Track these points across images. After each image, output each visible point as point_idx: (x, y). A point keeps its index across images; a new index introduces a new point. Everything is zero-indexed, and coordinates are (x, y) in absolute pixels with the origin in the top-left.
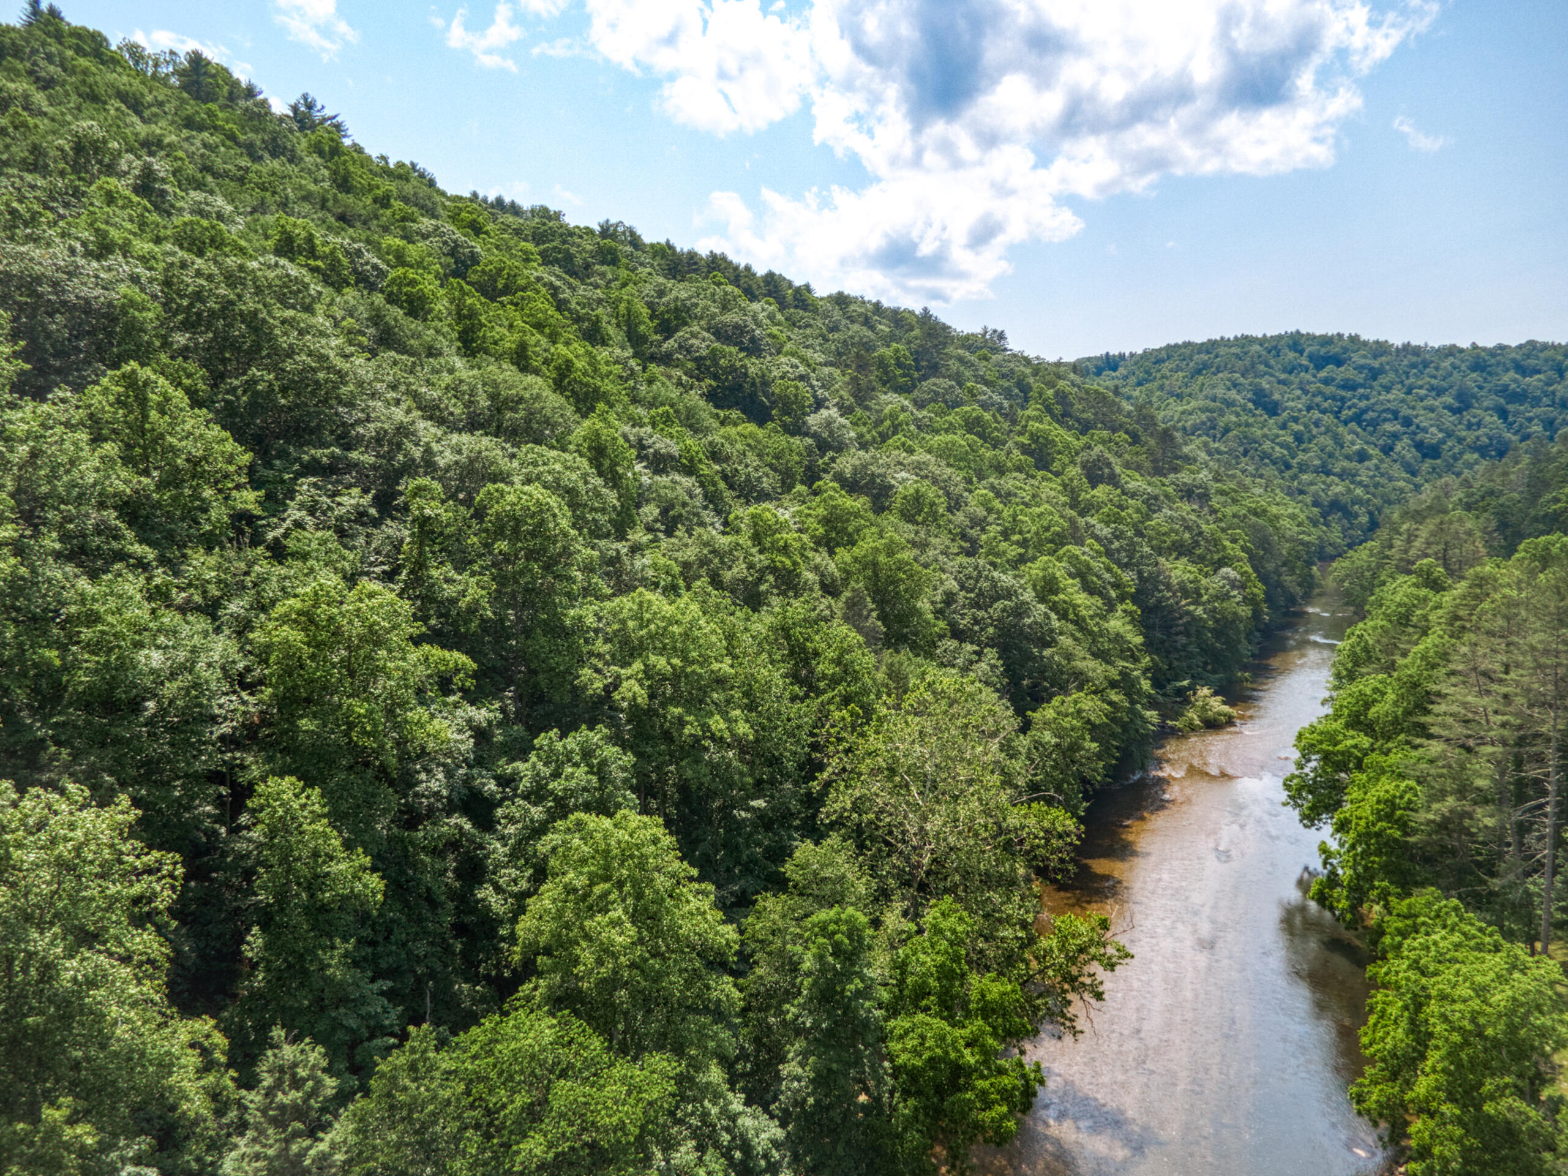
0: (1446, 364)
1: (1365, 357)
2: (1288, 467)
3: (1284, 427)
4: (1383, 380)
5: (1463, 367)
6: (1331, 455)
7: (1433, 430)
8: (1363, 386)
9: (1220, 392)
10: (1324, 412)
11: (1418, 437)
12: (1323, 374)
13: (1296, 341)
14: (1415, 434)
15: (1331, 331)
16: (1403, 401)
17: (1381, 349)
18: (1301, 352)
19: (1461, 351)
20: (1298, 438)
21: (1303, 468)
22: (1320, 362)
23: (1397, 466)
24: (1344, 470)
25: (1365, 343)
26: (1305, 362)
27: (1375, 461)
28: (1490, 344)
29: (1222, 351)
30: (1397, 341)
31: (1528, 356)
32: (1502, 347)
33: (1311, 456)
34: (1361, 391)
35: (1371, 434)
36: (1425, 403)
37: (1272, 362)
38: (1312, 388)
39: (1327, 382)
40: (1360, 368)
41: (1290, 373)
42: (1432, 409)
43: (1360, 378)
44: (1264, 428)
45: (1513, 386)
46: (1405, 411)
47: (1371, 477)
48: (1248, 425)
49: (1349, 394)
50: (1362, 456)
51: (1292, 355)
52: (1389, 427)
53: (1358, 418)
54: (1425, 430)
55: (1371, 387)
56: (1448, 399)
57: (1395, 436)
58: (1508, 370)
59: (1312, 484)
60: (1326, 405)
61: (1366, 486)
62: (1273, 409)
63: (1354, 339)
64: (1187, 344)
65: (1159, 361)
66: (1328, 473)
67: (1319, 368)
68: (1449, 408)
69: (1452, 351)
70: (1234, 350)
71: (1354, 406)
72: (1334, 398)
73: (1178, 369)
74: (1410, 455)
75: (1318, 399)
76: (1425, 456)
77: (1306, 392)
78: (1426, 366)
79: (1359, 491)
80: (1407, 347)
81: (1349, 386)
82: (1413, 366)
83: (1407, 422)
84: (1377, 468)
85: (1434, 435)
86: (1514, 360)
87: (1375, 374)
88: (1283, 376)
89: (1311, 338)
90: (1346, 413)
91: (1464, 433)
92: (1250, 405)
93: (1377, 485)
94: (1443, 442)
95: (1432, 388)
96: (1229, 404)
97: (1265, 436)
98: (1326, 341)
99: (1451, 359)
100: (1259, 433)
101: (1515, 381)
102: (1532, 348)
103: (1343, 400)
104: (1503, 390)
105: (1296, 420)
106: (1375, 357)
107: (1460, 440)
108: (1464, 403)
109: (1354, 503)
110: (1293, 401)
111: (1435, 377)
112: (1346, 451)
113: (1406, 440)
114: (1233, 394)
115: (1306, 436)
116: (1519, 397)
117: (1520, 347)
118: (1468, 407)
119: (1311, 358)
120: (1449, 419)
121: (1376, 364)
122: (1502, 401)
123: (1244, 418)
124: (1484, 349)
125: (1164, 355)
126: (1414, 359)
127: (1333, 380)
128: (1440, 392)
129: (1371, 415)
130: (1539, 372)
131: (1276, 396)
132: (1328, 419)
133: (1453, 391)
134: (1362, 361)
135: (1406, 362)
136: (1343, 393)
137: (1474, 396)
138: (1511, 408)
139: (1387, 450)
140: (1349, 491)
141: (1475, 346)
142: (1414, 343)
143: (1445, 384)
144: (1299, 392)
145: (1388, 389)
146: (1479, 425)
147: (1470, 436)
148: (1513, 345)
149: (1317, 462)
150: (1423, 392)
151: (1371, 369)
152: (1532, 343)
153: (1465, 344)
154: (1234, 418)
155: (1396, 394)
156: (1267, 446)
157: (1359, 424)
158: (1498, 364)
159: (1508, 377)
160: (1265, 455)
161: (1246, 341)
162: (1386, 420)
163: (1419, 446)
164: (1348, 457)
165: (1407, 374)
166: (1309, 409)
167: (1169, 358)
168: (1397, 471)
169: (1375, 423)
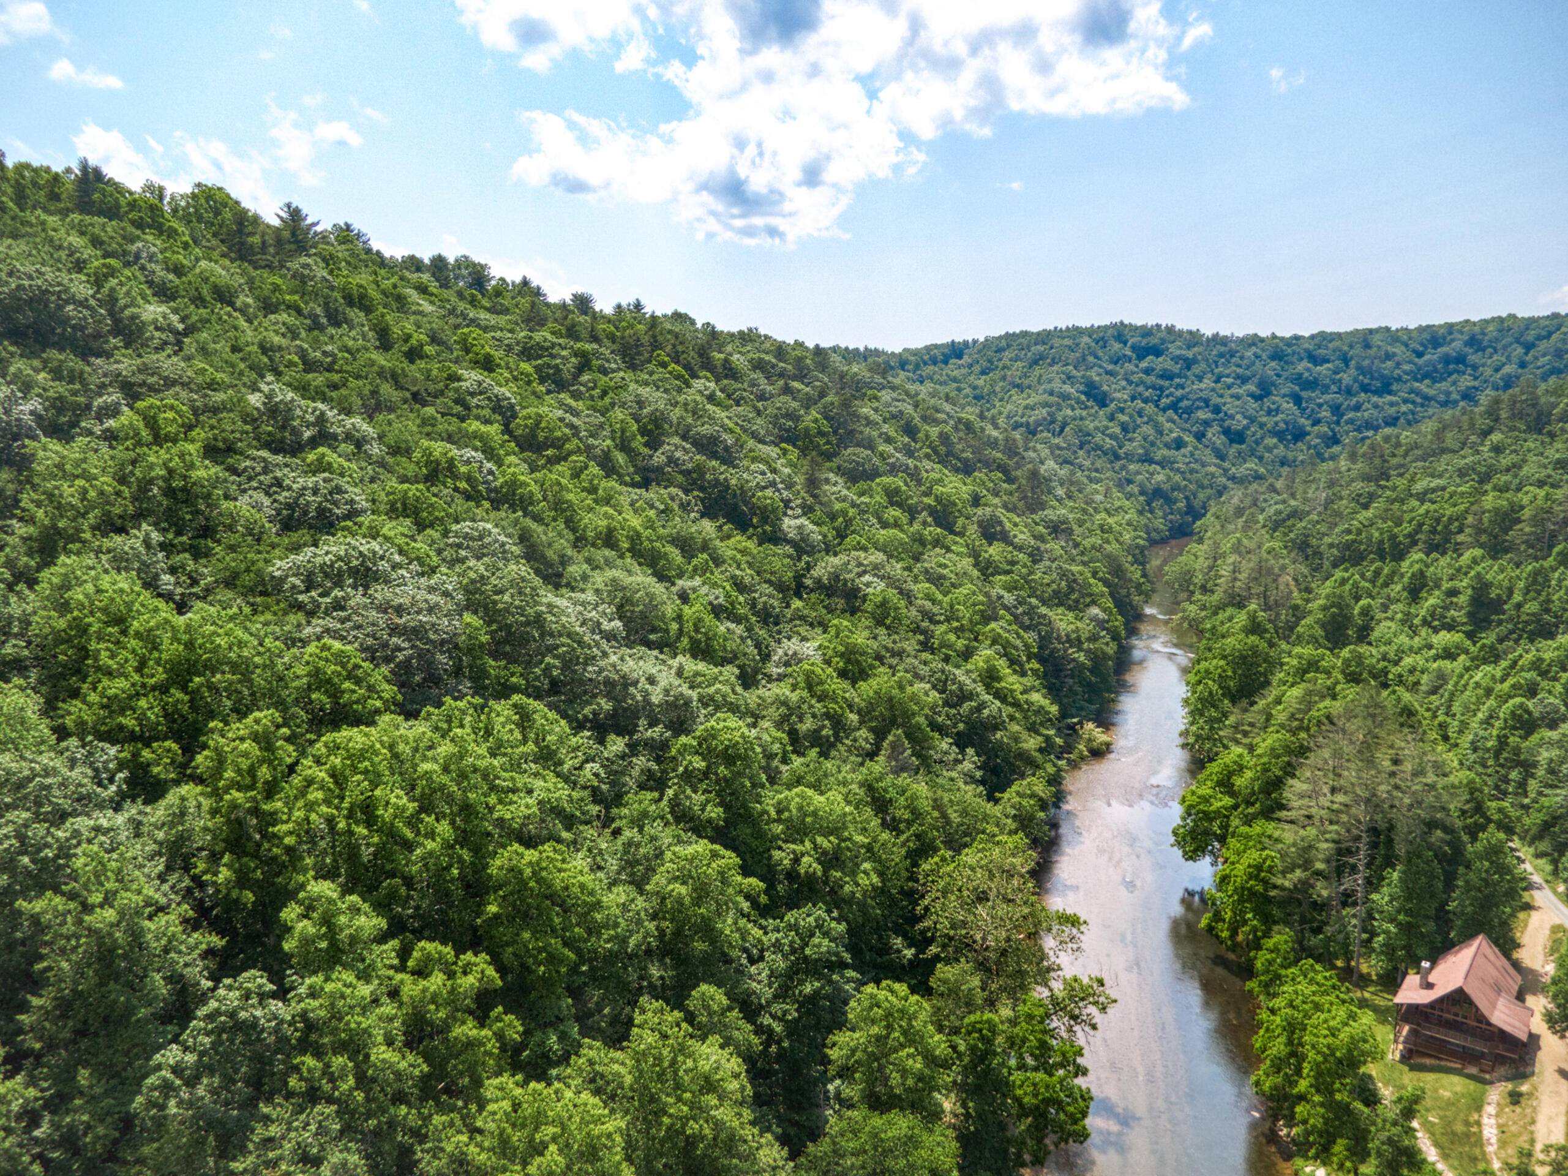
0: (1249, 354)
1: (1180, 348)
2: (1117, 457)
3: (1112, 418)
4: (1196, 369)
5: (1264, 357)
6: (1153, 444)
7: (1239, 417)
8: (1179, 376)
9: (1057, 385)
10: (1146, 401)
11: (1227, 423)
12: (1144, 364)
13: (1120, 332)
14: (1223, 420)
15: (1151, 322)
16: (1213, 390)
17: (1193, 338)
18: (1125, 343)
19: (1262, 340)
20: (1125, 428)
21: (1129, 457)
22: (1142, 352)
23: (1208, 451)
24: (1164, 457)
25: (1180, 333)
26: (1129, 353)
27: (1189, 448)
28: (1288, 335)
29: (1057, 342)
30: (1208, 332)
31: (1319, 346)
32: (1297, 338)
33: (1135, 446)
34: (1177, 380)
35: (1186, 422)
36: (1234, 391)
37: (1100, 354)
38: (1135, 378)
39: (1148, 371)
40: (1176, 359)
41: (1116, 363)
42: (1237, 397)
43: (1176, 368)
44: (1095, 420)
45: (1306, 374)
46: (1215, 400)
47: (1187, 464)
48: (1082, 419)
49: (1167, 383)
50: (1179, 444)
51: (1117, 346)
52: (1202, 415)
53: (1174, 406)
54: (1232, 417)
55: (1186, 377)
56: (1251, 387)
57: (1207, 423)
58: (1301, 359)
59: (1138, 473)
60: (1147, 394)
61: (1183, 473)
62: (1102, 401)
63: (1170, 329)
64: (1025, 334)
65: (999, 350)
66: (1151, 461)
67: (1140, 358)
68: (1252, 395)
69: (1253, 341)
70: (1067, 342)
71: (1171, 394)
72: (1154, 388)
73: (1016, 359)
74: (1220, 441)
75: (1141, 389)
76: (1232, 441)
77: (1130, 382)
78: (1232, 356)
79: (1178, 478)
80: (1216, 336)
81: (1167, 375)
82: (1221, 355)
83: (1217, 410)
84: (1192, 455)
85: (1239, 422)
86: (1306, 350)
87: (1189, 363)
88: (1110, 367)
89: (1134, 328)
90: (1165, 401)
91: (1264, 419)
92: (1083, 397)
93: (1192, 471)
94: (1247, 428)
95: (1238, 377)
96: (1065, 397)
97: (1097, 428)
98: (1146, 332)
99: (1254, 349)
100: (1092, 426)
101: (1308, 370)
102: (1323, 338)
103: (1161, 389)
104: (1298, 379)
105: (1122, 410)
106: (1189, 348)
107: (1262, 426)
108: (1264, 391)
109: (1173, 490)
110: (1120, 393)
111: (1239, 366)
112: (1167, 439)
113: (1216, 428)
114: (1068, 388)
115: (1131, 425)
116: (1311, 384)
117: (1312, 337)
118: (1269, 394)
119: (1134, 348)
120: (1253, 405)
121: (1190, 354)
122: (1297, 388)
123: (1078, 412)
124: (1282, 339)
125: (1004, 343)
126: (1223, 349)
127: (1153, 370)
128: (1244, 380)
129: (1185, 403)
130: (1328, 361)
131: (1105, 388)
132: (1150, 409)
133: (1256, 380)
134: (1178, 352)
135: (1215, 352)
136: (1161, 382)
137: (1273, 384)
138: (1305, 394)
139: (1200, 436)
140: (1169, 478)
141: (1274, 336)
142: (1222, 333)
143: (1248, 373)
144: (1124, 383)
145: (1200, 379)
146: (1277, 411)
147: (1270, 421)
148: (1307, 335)
149: (1141, 451)
150: (1230, 380)
151: (1186, 359)
152: (1322, 334)
153: (1264, 333)
154: (1069, 412)
155: (1207, 383)
156: (1098, 438)
157: (1176, 411)
158: (1294, 353)
159: (1302, 366)
160: (1098, 447)
161: (1076, 332)
162: (1198, 408)
163: (1226, 432)
164: (1167, 446)
165: (1216, 363)
166: (1133, 398)
167: (1009, 346)
168: (1210, 458)
169: (1189, 411)
